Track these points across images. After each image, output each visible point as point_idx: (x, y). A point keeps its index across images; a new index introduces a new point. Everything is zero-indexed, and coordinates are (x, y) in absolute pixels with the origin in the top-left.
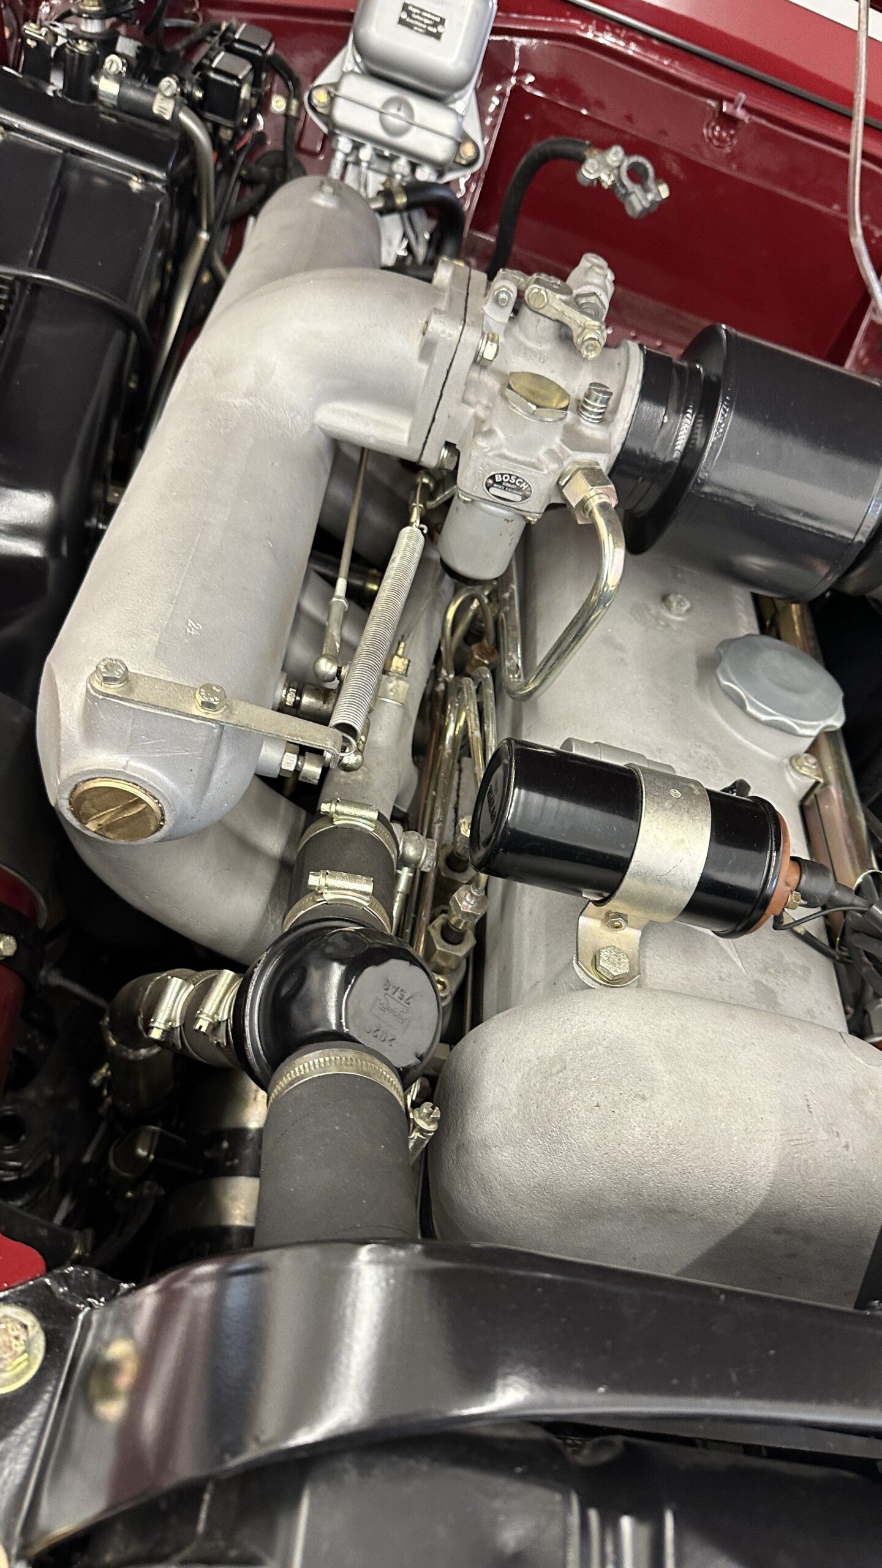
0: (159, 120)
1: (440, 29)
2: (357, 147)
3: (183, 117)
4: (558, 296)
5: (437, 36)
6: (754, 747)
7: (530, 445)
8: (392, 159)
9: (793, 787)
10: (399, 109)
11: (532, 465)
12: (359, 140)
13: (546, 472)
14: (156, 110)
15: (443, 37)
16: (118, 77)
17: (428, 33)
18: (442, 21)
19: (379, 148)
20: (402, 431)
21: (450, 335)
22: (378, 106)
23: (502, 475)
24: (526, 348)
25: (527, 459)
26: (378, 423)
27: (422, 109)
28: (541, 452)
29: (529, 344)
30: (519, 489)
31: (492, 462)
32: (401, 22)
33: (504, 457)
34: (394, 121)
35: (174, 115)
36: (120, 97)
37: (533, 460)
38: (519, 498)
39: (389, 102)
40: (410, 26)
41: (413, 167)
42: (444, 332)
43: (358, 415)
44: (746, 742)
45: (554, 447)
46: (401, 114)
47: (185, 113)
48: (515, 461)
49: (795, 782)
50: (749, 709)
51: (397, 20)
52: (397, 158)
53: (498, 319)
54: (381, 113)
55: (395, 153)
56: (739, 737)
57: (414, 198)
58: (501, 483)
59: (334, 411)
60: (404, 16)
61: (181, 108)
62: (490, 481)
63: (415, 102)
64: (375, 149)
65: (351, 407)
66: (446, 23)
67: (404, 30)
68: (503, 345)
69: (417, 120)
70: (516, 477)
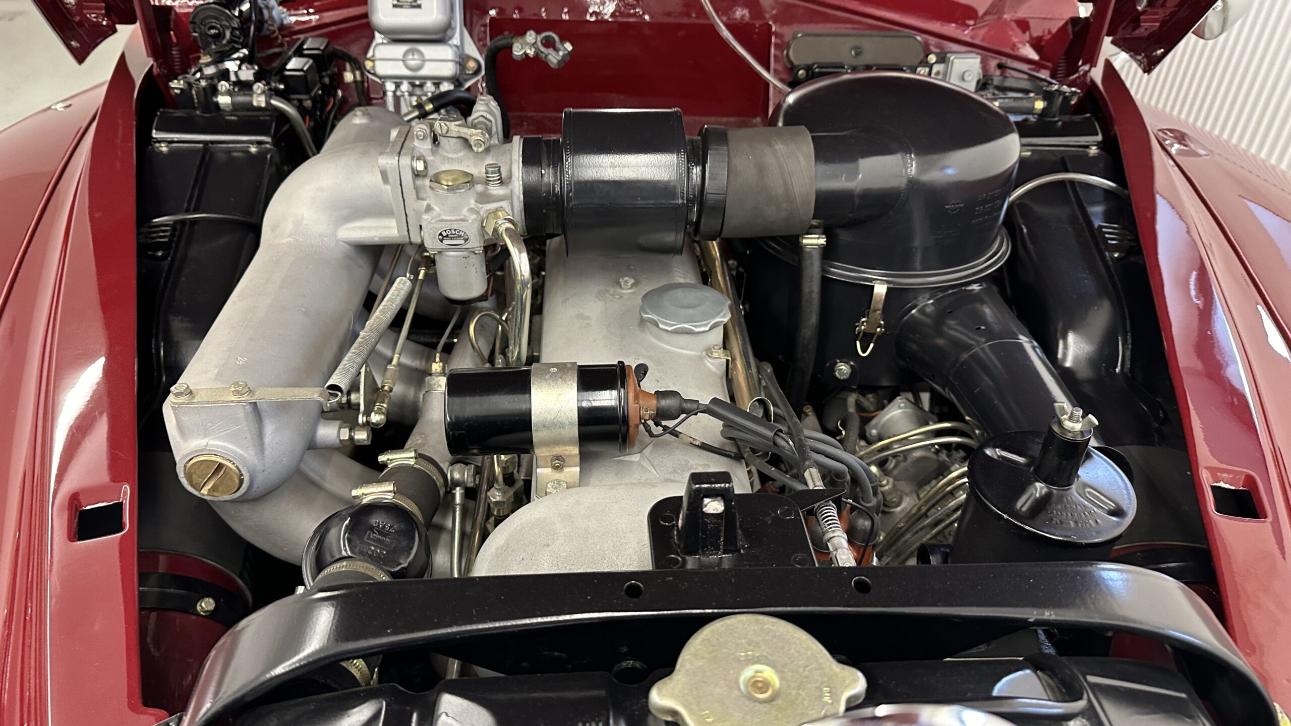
0: (259, 109)
1: (419, 2)
2: (398, 86)
3: (273, 102)
4: (453, 123)
5: (419, 6)
6: (679, 350)
7: (455, 210)
8: (421, 86)
9: (713, 368)
10: (413, 55)
11: (462, 220)
12: (398, 80)
13: (470, 221)
14: (255, 104)
15: (423, 6)
16: (229, 93)
17: (412, 7)
19: (411, 81)
20: (391, 228)
21: (392, 164)
22: (401, 57)
23: (445, 231)
24: (448, 158)
25: (458, 218)
26: (376, 228)
27: (428, 51)
28: (465, 211)
29: (450, 155)
30: (460, 236)
31: (435, 225)
32: (395, 6)
33: (443, 220)
34: (412, 63)
35: (268, 102)
36: (233, 103)
37: (462, 217)
38: (463, 242)
39: (406, 54)
40: (401, 6)
41: (437, 85)
42: (387, 163)
43: (363, 227)
44: (673, 349)
45: (472, 206)
46: (416, 57)
47: (274, 99)
48: (450, 221)
49: (712, 364)
50: (661, 326)
51: (391, 5)
52: (425, 83)
53: (425, 147)
54: (403, 61)
55: (422, 81)
56: (668, 347)
57: (437, 103)
58: (447, 236)
59: (348, 229)
60: (395, 2)
61: (270, 98)
62: (441, 237)
63: (422, 48)
64: (410, 83)
65: (358, 224)
67: (398, 10)
68: (432, 161)
69: (427, 57)
70: (455, 230)
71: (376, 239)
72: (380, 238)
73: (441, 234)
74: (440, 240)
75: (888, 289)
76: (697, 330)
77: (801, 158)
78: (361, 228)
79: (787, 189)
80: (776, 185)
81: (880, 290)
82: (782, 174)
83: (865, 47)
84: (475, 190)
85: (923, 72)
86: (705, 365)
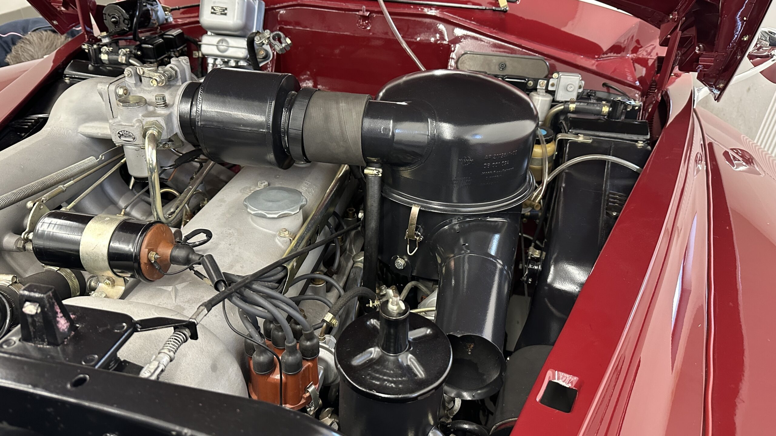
0: (122, 64)
1: (226, 12)
3: (130, 61)
4: (147, 69)
5: (225, 14)
6: (261, 228)
7: (129, 119)
8: (228, 62)
10: (222, 43)
11: (132, 126)
12: (215, 58)
13: (135, 127)
14: (119, 60)
15: (227, 14)
17: (222, 14)
18: (226, 9)
19: (223, 58)
20: (106, 128)
22: (215, 44)
23: (121, 131)
24: (144, 90)
25: (130, 124)
26: (100, 128)
27: (232, 41)
28: (134, 120)
29: (146, 88)
30: (130, 136)
31: (117, 128)
32: (212, 13)
33: (121, 125)
34: (222, 48)
35: (127, 61)
36: (109, 60)
37: (133, 124)
38: (132, 140)
39: (218, 42)
40: (215, 13)
41: (237, 62)
43: (93, 126)
44: (258, 227)
45: (140, 118)
46: (224, 44)
48: (126, 125)
49: (279, 240)
52: (230, 60)
53: (132, 82)
54: (217, 46)
55: (229, 59)
58: (122, 135)
59: (85, 127)
60: (213, 11)
61: (129, 58)
62: (119, 135)
63: (228, 39)
64: (222, 60)
65: (87, 125)
66: (228, 9)
67: (214, 15)
68: (135, 91)
69: (230, 45)
70: (127, 131)
71: (100, 135)
72: (101, 134)
73: (119, 133)
74: (120, 137)
75: (420, 210)
76: (268, 216)
77: (354, 114)
78: (92, 127)
79: (342, 133)
80: (335, 127)
81: (415, 210)
82: (340, 122)
83: (507, 64)
84: (147, 109)
85: (542, 83)
86: (274, 240)
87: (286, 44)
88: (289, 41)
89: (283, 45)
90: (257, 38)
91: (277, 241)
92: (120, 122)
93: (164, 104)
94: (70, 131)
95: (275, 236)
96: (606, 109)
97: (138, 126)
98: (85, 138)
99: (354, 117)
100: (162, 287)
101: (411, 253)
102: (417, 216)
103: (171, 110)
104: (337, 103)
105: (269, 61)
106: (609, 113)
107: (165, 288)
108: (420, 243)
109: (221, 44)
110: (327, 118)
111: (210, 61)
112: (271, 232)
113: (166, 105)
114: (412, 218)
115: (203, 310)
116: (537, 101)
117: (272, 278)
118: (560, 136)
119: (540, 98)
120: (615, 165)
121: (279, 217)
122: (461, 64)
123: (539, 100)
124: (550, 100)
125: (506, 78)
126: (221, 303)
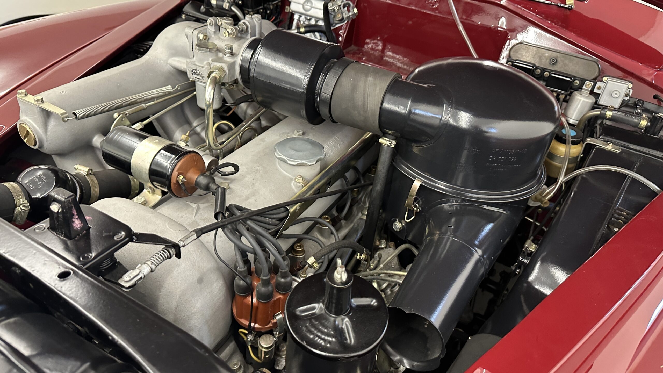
6: (283, 171)
7: (201, 61)
9: (293, 187)
11: (202, 67)
12: (301, 15)
14: (224, 7)
19: (306, 16)
21: (190, 32)
22: (302, 3)
23: (194, 70)
24: (220, 38)
25: (202, 65)
27: (316, 3)
28: (205, 63)
31: (191, 66)
33: (195, 65)
34: (306, 7)
35: (230, 7)
38: (201, 78)
39: (305, 2)
41: (317, 21)
46: (309, 4)
48: (198, 66)
49: (294, 184)
52: (311, 19)
53: (212, 30)
54: (303, 5)
55: (311, 18)
56: (279, 167)
58: (195, 73)
59: (173, 60)
61: (232, 5)
65: (176, 58)
68: (213, 38)
69: (314, 6)
70: (198, 71)
71: (182, 68)
72: (184, 68)
73: (192, 71)
74: (193, 74)
75: (421, 185)
76: (289, 162)
77: (378, 89)
78: (178, 61)
79: (364, 104)
80: (359, 97)
81: (417, 184)
82: (364, 94)
83: (559, 60)
84: (217, 55)
85: (588, 85)
86: (290, 183)
87: (353, 13)
88: (356, 11)
89: (351, 14)
90: (330, 5)
91: (292, 184)
92: (195, 62)
93: (231, 53)
94: (162, 61)
95: (292, 179)
96: (644, 123)
97: (207, 68)
98: (172, 69)
99: (377, 92)
100: (189, 203)
101: (407, 219)
102: (417, 190)
103: (235, 59)
104: (367, 76)
105: (344, 23)
106: (647, 127)
107: (191, 204)
108: (417, 213)
109: (306, 4)
110: (354, 88)
111: (296, 17)
112: (289, 175)
113: (232, 54)
114: (412, 190)
115: (193, 235)
116: (578, 101)
117: (275, 216)
118: (589, 140)
119: (582, 99)
120: (634, 181)
121: (297, 165)
122: (514, 52)
123: (580, 100)
124: (592, 102)
125: (553, 74)
126: (215, 231)
